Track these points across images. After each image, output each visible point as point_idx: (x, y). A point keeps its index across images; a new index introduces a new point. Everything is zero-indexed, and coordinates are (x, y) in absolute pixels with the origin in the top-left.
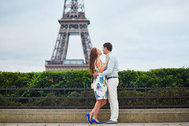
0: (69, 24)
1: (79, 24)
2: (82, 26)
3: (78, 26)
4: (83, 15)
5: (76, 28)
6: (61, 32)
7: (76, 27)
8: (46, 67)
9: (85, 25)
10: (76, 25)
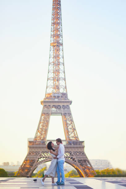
0: (52, 104)
1: (61, 104)
2: (65, 107)
3: (61, 107)
4: (65, 96)
5: (59, 109)
6: (44, 112)
7: (59, 107)
8: (30, 147)
9: (68, 106)
10: (59, 106)
